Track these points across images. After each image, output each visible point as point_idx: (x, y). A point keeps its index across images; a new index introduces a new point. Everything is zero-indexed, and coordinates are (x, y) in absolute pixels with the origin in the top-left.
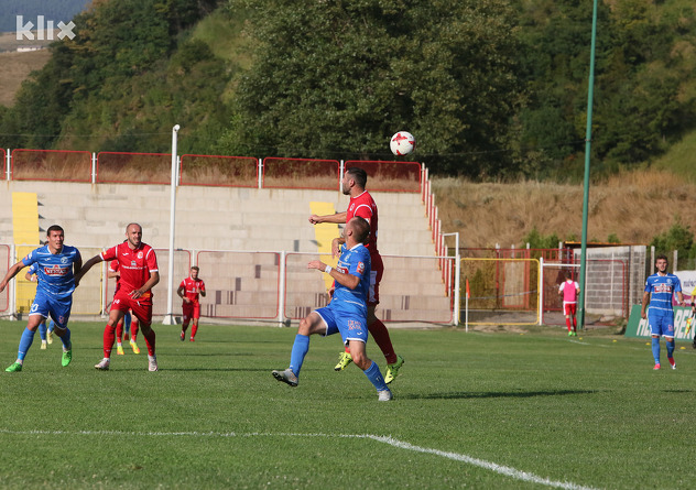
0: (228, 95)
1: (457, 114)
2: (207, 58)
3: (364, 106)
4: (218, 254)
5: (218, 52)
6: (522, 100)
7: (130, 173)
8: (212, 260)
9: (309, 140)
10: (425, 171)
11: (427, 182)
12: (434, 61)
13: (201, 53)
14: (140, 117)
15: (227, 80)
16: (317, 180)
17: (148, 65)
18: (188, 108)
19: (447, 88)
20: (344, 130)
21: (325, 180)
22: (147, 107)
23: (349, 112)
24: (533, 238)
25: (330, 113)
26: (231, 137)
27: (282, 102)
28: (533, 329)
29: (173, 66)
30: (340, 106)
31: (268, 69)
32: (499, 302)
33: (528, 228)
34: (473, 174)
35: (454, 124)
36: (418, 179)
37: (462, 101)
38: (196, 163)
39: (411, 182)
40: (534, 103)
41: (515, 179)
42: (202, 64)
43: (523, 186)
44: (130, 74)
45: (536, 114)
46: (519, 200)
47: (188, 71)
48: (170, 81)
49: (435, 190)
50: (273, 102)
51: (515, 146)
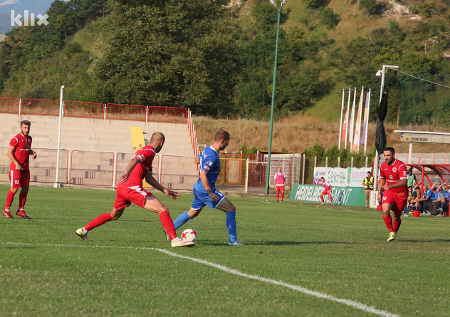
0: (90, 71)
1: (206, 83)
2: (80, 51)
3: (159, 78)
4: (82, 152)
5: (85, 49)
6: (240, 77)
7: (38, 109)
8: (79, 155)
9: (130, 94)
10: (189, 112)
11: (191, 118)
12: (196, 55)
13: (77, 49)
14: (45, 81)
15: (90, 63)
16: (134, 115)
17: (50, 54)
18: (70, 77)
19: (201, 70)
20: (149, 90)
21: (138, 116)
22: (49, 76)
23: (151, 81)
24: (244, 148)
25: (142, 82)
26: (90, 92)
27: (117, 75)
28: (242, 195)
29: (62, 56)
30: (147, 78)
31: (111, 58)
32: (226, 180)
33: (242, 144)
34: (214, 115)
35: (204, 88)
36: (186, 116)
37: (210, 77)
38: (73, 105)
39: (183, 118)
40: (246, 79)
41: (236, 118)
42: (77, 55)
43: (240, 121)
44: (41, 59)
45: (247, 85)
46: (238, 128)
47: (70, 58)
48: (61, 63)
49: (195, 122)
50: (112, 74)
51: (236, 101)
